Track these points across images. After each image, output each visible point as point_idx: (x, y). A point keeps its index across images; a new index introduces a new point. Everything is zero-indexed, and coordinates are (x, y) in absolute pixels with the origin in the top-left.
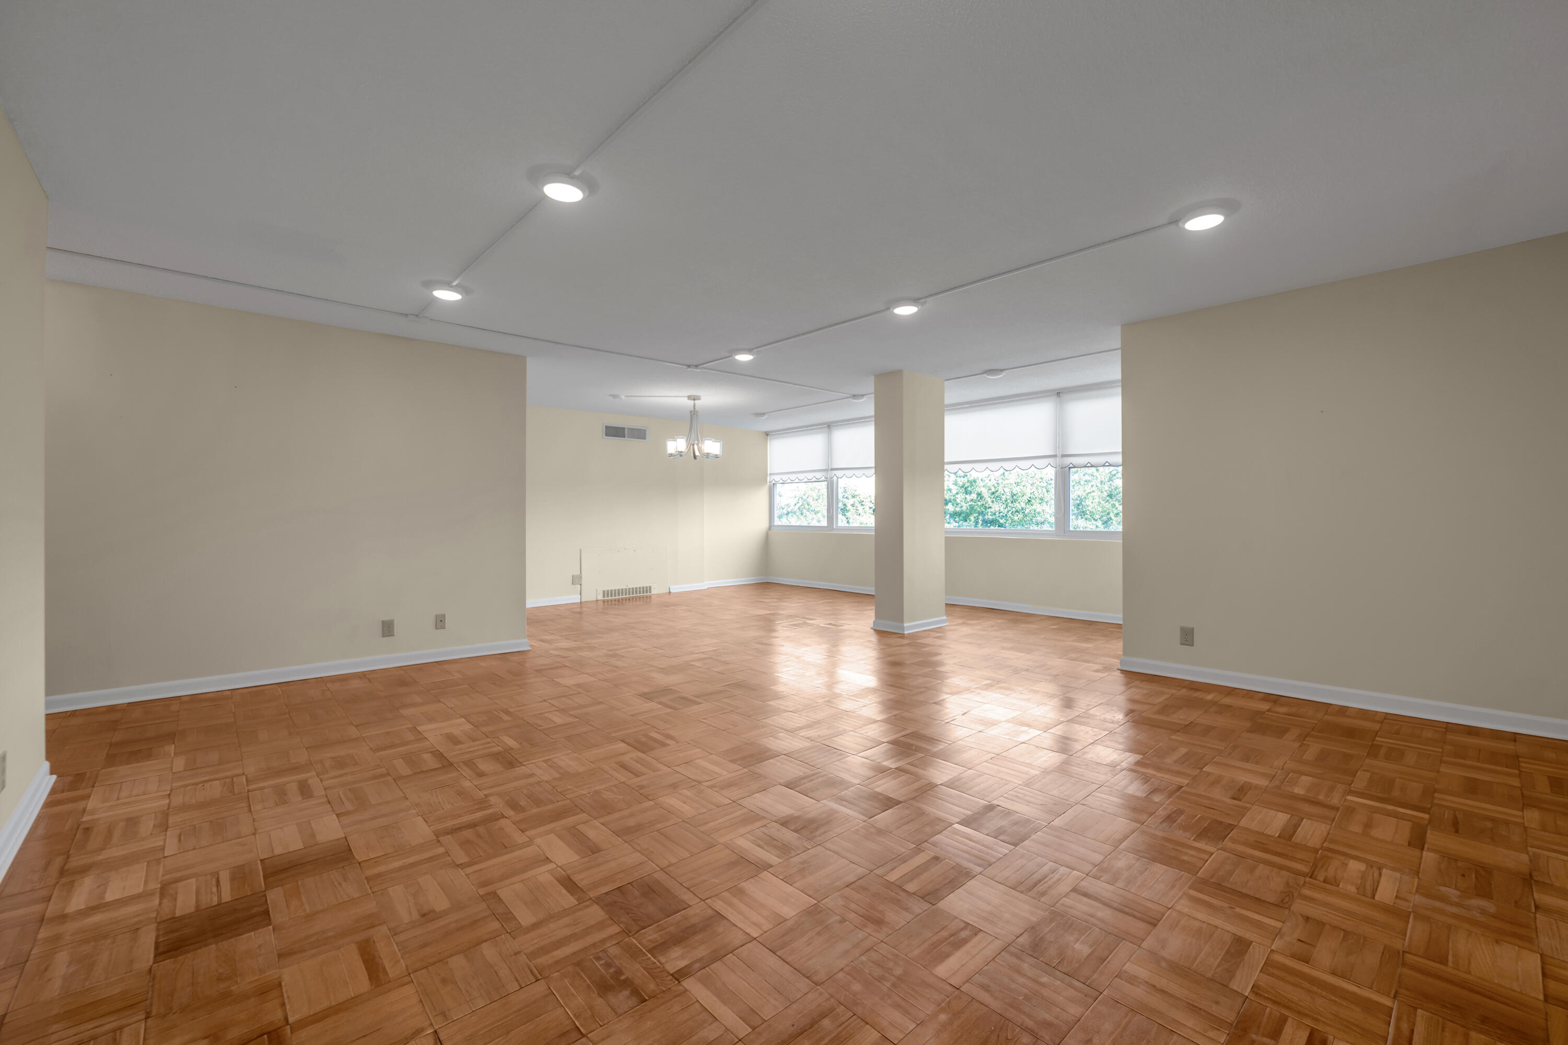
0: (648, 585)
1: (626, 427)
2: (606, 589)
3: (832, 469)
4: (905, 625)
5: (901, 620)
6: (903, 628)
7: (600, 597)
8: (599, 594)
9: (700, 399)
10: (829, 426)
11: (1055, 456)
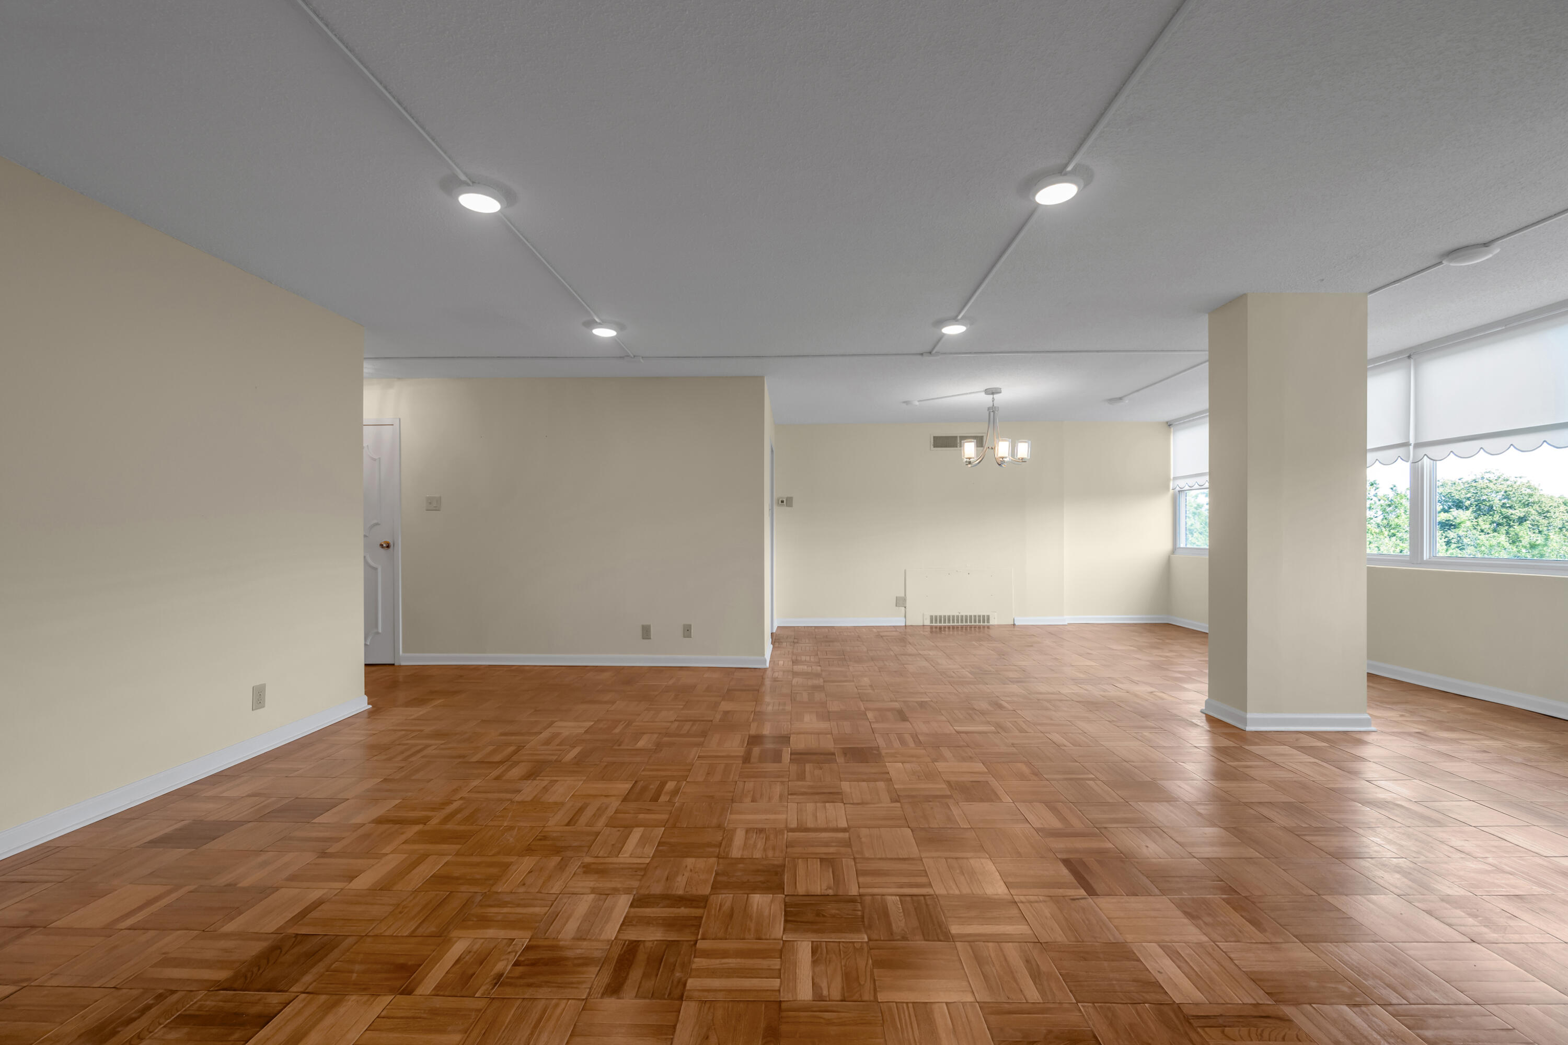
0: (986, 614)
1: (958, 435)
2: (934, 614)
4: (1250, 716)
6: (1244, 721)
7: (927, 623)
8: (926, 619)
9: (1000, 392)
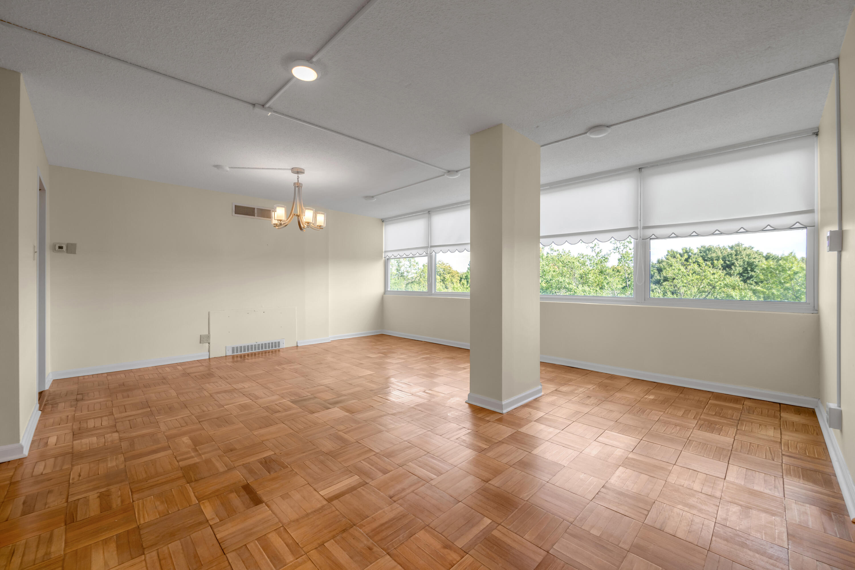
0: (277, 341)
1: (256, 207)
3: (432, 247)
4: (504, 402)
5: (500, 397)
6: (501, 407)
7: (230, 353)
8: (228, 351)
9: (303, 173)
10: (429, 212)
11: (635, 228)
